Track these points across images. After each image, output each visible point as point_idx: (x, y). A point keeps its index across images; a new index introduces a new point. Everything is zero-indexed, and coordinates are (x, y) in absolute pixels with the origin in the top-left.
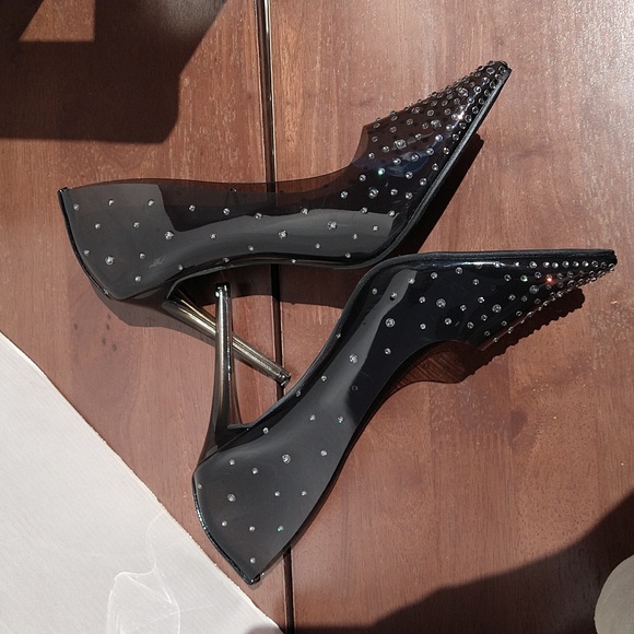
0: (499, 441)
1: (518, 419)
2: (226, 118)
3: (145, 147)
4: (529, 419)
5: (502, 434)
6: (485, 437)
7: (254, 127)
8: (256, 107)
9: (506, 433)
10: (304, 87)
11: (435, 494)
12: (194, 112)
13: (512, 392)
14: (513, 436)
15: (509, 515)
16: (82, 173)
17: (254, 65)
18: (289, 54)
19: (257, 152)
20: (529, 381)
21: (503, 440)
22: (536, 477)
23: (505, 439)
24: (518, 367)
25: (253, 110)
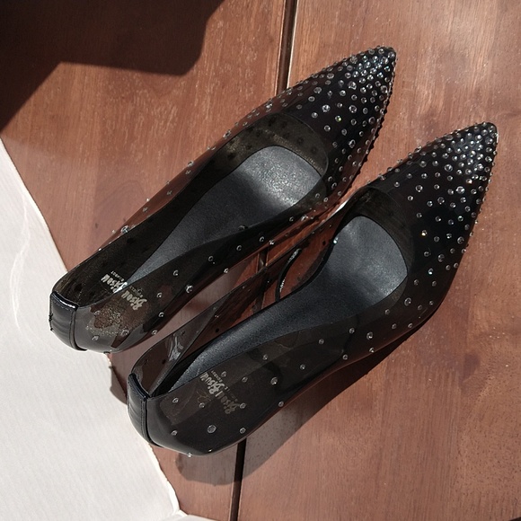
0: (450, 380)
1: (471, 362)
2: (248, 58)
3: (178, 77)
4: (482, 364)
5: (454, 374)
6: (437, 375)
7: (271, 67)
8: (276, 51)
9: (457, 374)
10: (321, 38)
11: (383, 422)
12: (222, 50)
13: (469, 335)
14: (464, 377)
15: (450, 452)
16: (123, 95)
17: (280, 14)
18: (313, 8)
19: (270, 90)
20: (487, 327)
21: (453, 381)
22: (481, 420)
23: (457, 378)
24: (478, 313)
25: (273, 52)
